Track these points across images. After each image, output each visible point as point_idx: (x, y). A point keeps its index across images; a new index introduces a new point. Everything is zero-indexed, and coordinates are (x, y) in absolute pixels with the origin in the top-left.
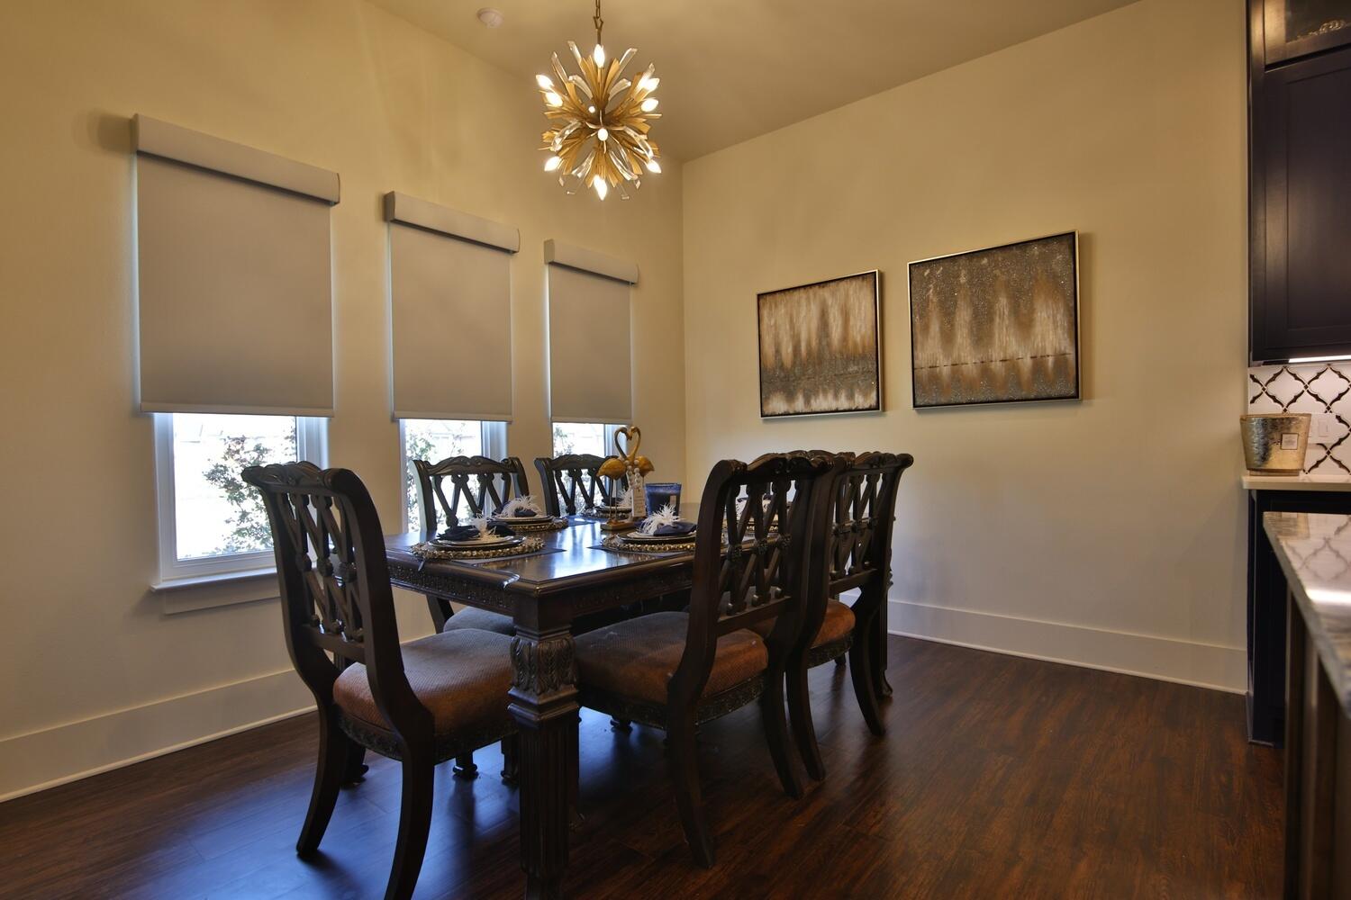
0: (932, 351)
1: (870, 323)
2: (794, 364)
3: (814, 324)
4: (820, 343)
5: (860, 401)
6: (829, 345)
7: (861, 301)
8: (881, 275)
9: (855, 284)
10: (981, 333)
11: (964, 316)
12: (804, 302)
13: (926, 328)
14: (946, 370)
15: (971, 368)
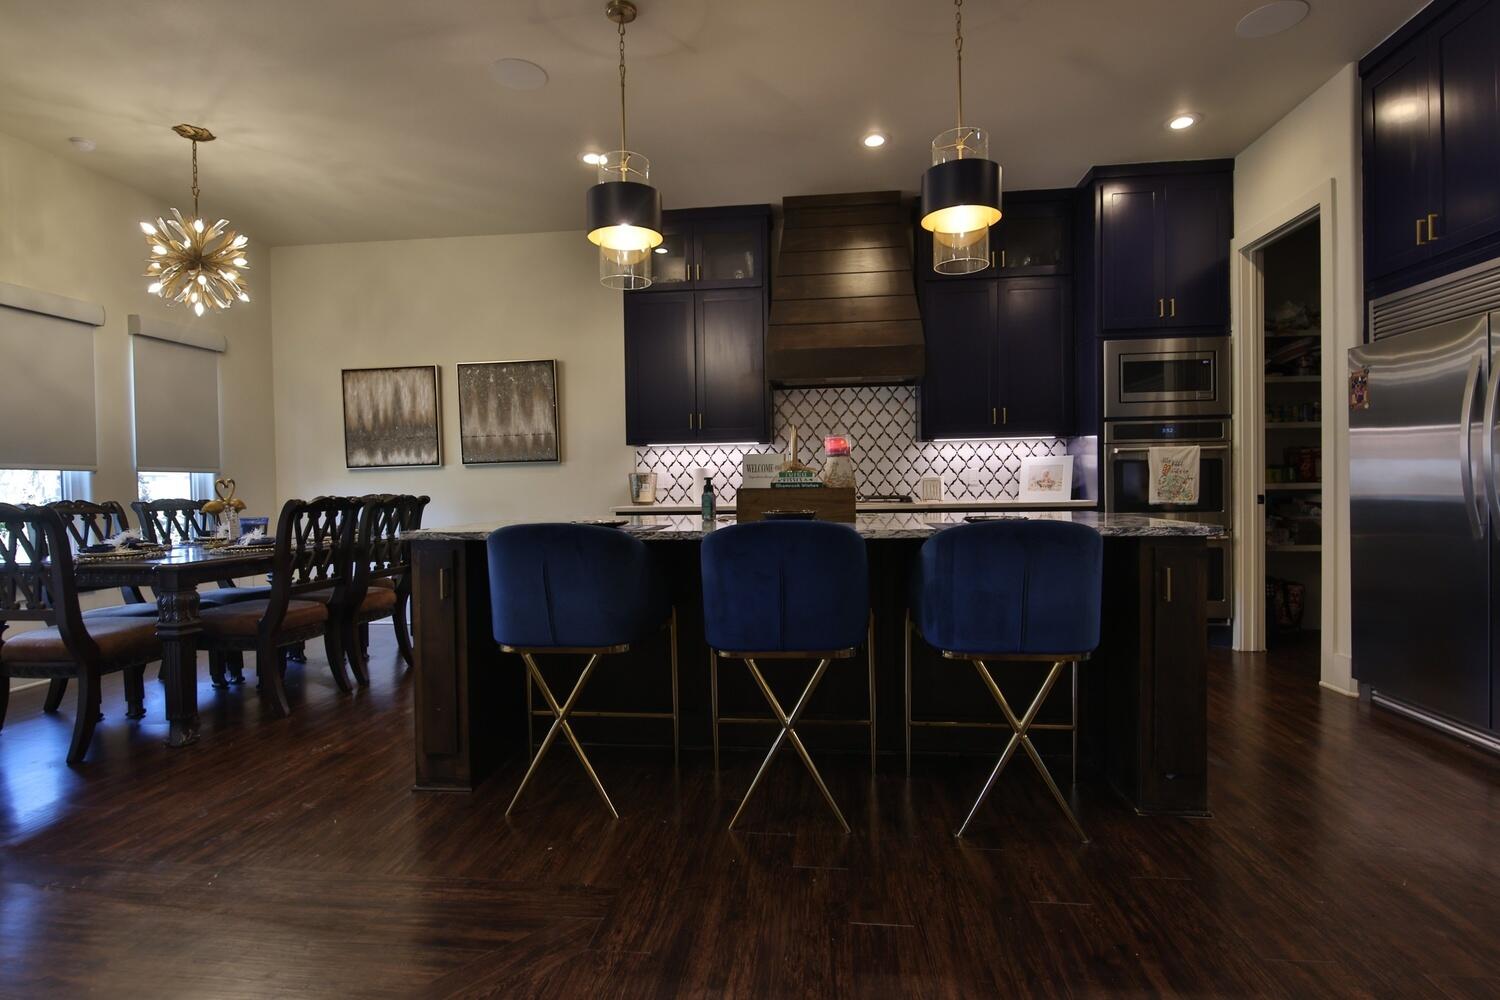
0: (473, 425)
1: (432, 402)
2: (374, 428)
3: (390, 398)
4: (394, 413)
5: (425, 458)
6: (401, 415)
7: (424, 386)
8: (440, 368)
9: (419, 373)
10: (504, 418)
11: (493, 404)
12: (381, 381)
13: (469, 411)
14: (483, 440)
15: (498, 439)
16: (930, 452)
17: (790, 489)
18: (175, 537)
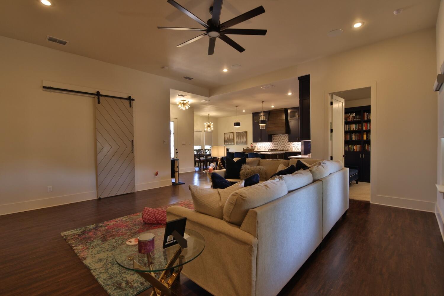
0: (237, 139)
1: (233, 137)
2: (227, 140)
3: (229, 136)
4: (229, 138)
7: (232, 135)
8: (234, 133)
9: (232, 133)
10: (240, 139)
11: (239, 137)
12: (228, 134)
14: (238, 142)
15: (240, 141)
16: (290, 144)
17: (247, 149)
18: (207, 152)
